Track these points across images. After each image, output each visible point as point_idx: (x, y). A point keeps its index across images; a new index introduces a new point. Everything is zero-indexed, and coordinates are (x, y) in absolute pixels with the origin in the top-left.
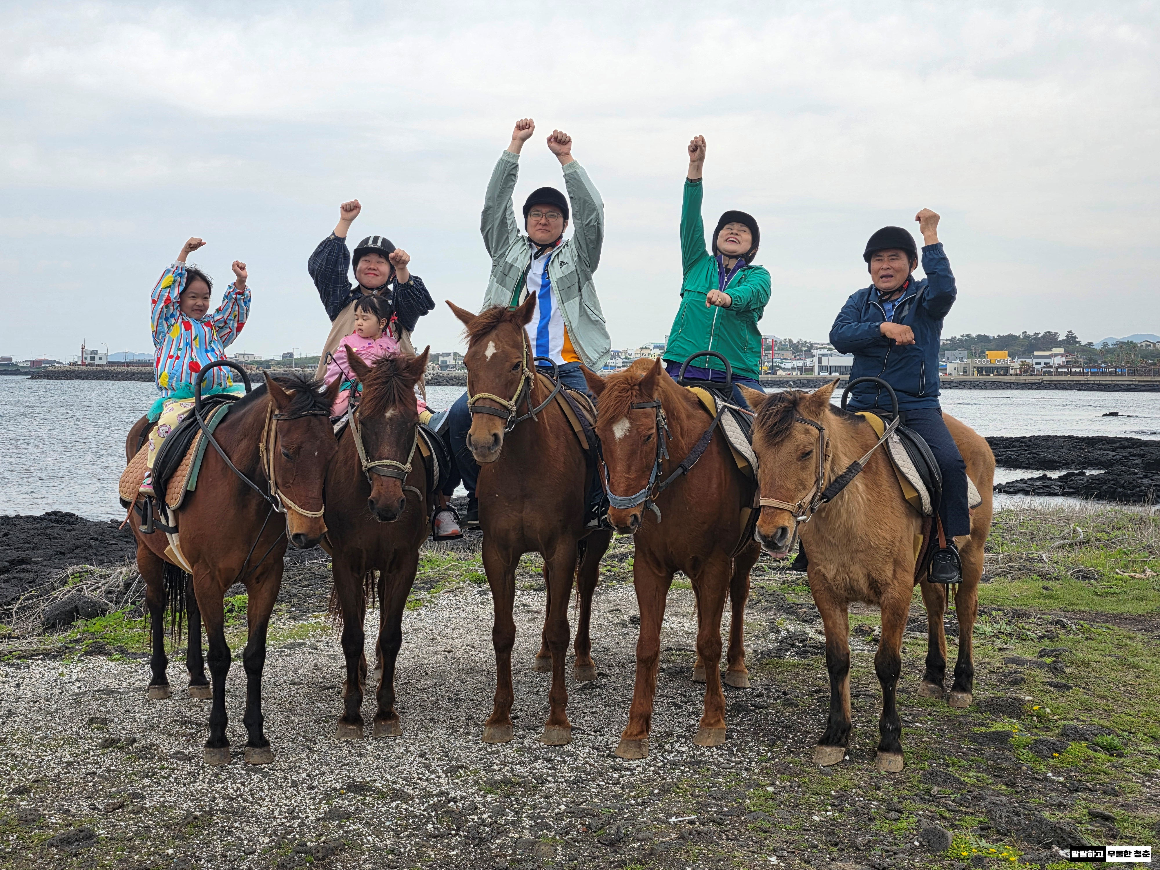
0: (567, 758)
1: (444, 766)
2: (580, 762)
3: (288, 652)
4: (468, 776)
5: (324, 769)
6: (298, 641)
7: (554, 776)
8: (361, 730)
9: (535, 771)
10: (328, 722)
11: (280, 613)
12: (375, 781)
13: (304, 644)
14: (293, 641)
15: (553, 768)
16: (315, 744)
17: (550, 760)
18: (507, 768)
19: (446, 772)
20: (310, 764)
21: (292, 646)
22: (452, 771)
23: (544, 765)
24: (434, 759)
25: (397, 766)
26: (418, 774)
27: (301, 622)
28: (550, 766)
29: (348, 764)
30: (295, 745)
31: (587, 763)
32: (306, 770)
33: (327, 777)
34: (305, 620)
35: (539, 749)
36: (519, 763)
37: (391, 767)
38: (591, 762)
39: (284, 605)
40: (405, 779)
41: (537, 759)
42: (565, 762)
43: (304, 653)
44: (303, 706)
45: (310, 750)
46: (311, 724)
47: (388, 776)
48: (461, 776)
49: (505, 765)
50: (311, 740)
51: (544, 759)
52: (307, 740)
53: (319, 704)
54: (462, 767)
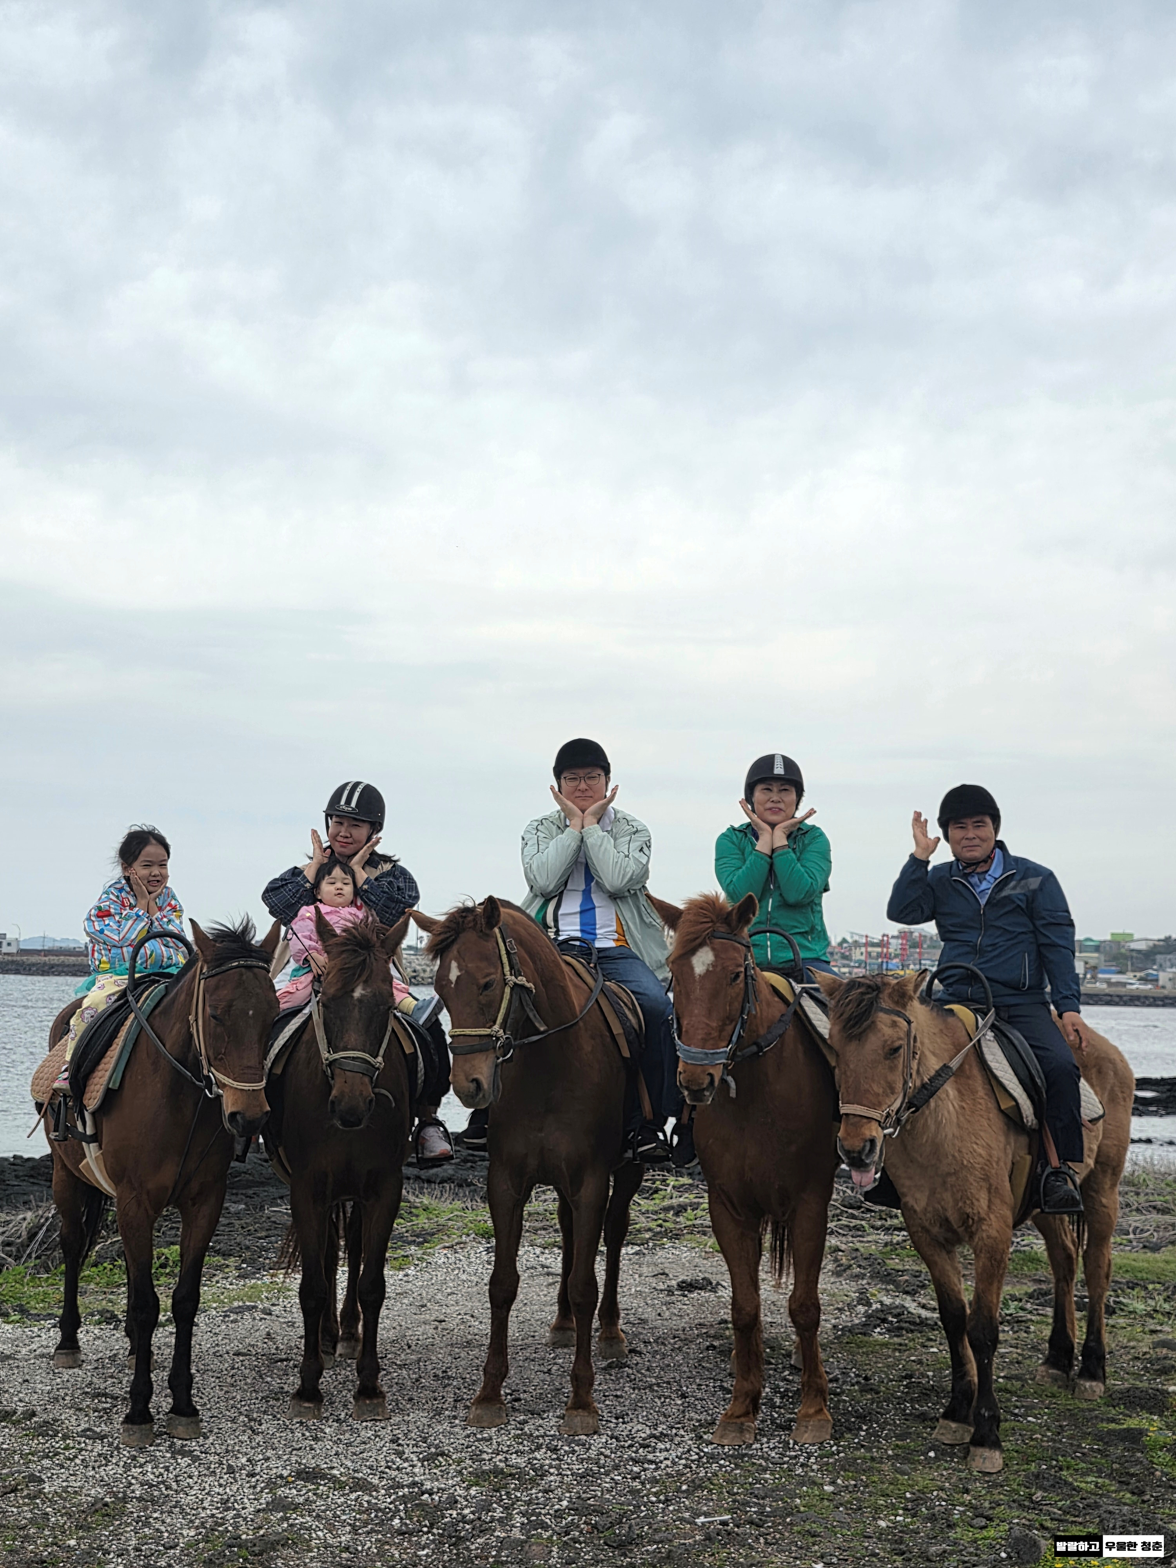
0: (576, 1448)
1: (421, 1453)
2: (593, 1453)
3: (233, 1317)
4: (450, 1465)
5: (270, 1453)
6: (248, 1304)
7: (558, 1468)
8: (319, 1410)
9: (535, 1462)
10: (278, 1400)
11: (227, 1270)
12: (333, 1468)
13: (255, 1307)
14: (241, 1304)
15: (558, 1459)
16: (260, 1425)
17: (555, 1450)
18: (499, 1457)
19: (422, 1461)
20: (252, 1448)
21: (239, 1311)
22: (429, 1459)
23: (547, 1455)
24: (408, 1445)
25: (361, 1453)
26: (387, 1462)
27: (253, 1281)
28: (554, 1456)
29: (300, 1448)
30: (235, 1426)
31: (602, 1453)
32: (246, 1454)
33: (272, 1463)
34: (258, 1279)
35: (543, 1437)
36: (516, 1452)
37: (354, 1454)
38: (608, 1452)
39: (233, 1259)
40: (371, 1467)
41: (539, 1448)
42: (573, 1452)
43: (254, 1319)
44: (249, 1381)
45: (253, 1431)
46: (257, 1402)
47: (349, 1464)
48: (440, 1466)
49: (498, 1454)
50: (255, 1420)
51: (548, 1449)
52: (250, 1420)
53: (269, 1379)
54: (442, 1454)
